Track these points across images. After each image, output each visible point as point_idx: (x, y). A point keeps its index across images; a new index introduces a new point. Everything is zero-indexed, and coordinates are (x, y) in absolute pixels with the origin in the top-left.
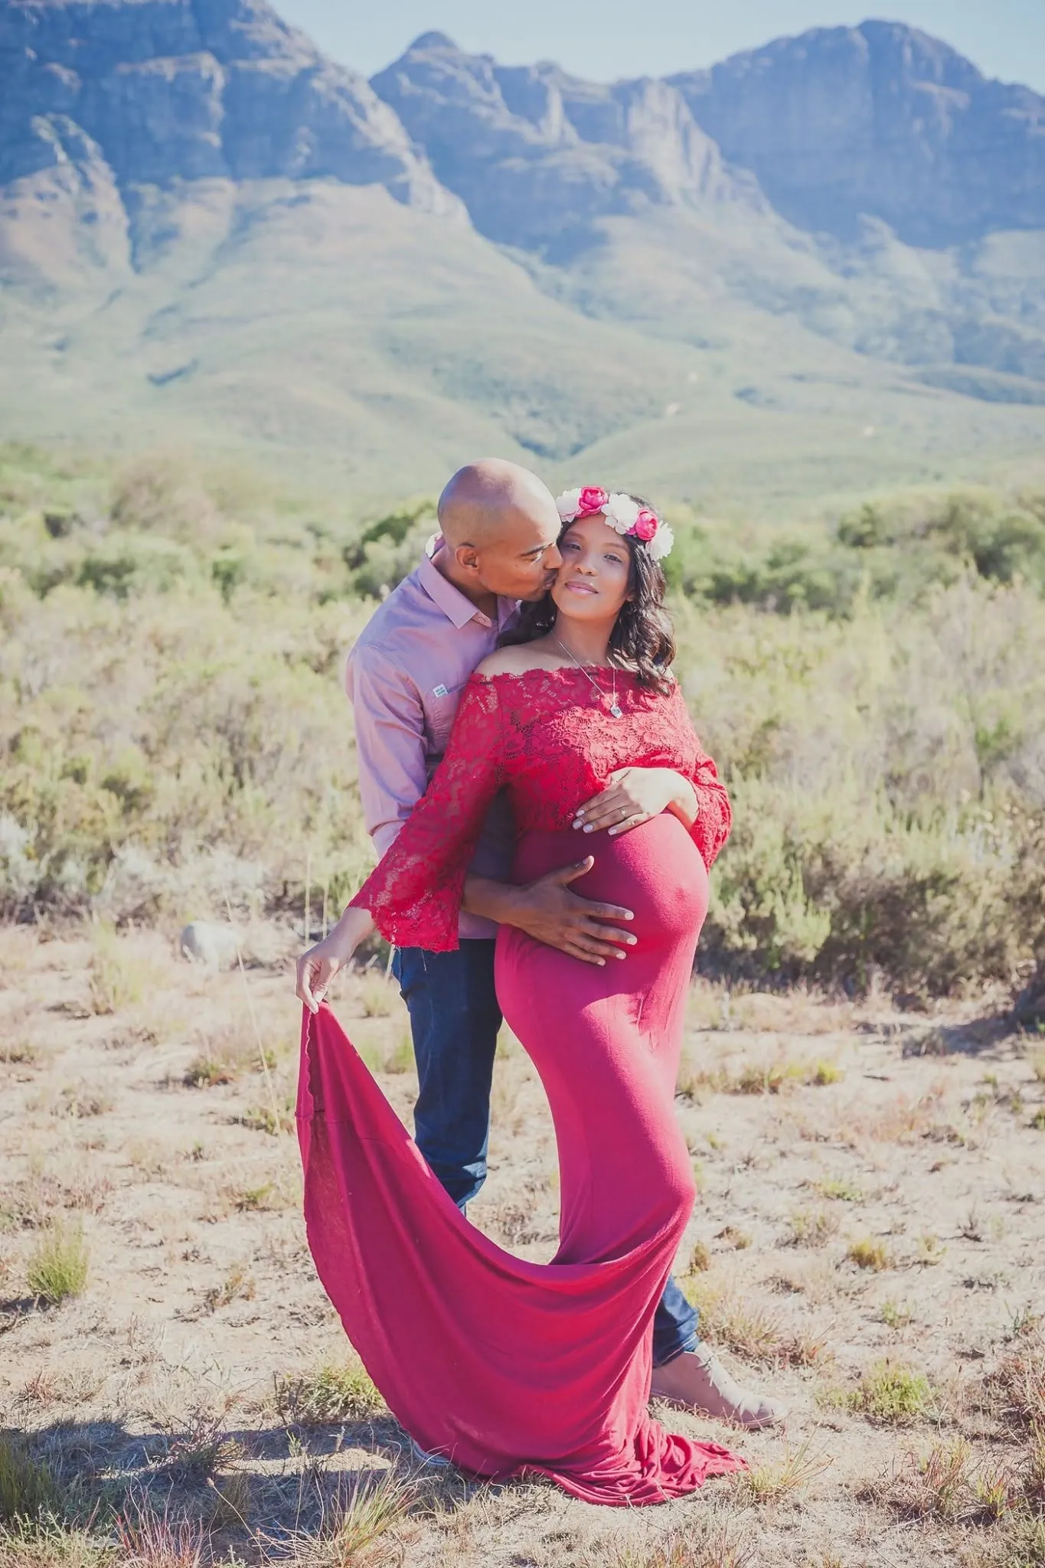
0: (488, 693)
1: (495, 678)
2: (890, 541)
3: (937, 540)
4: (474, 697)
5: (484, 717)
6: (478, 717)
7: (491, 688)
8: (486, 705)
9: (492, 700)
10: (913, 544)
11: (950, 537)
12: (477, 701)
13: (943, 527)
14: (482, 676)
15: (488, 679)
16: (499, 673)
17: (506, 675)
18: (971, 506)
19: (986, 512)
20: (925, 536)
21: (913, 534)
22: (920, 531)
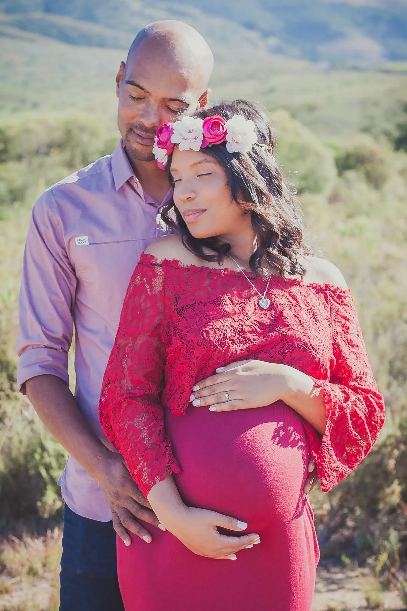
0: (155, 275)
1: (165, 262)
2: (19, 158)
3: (56, 157)
4: (142, 278)
5: (147, 297)
6: (143, 297)
7: (159, 270)
8: (151, 287)
9: (158, 283)
10: (37, 161)
11: (66, 155)
12: (144, 283)
13: (60, 146)
14: (153, 257)
15: (159, 262)
16: (170, 258)
17: (176, 262)
18: (82, 129)
19: (94, 134)
20: (47, 154)
21: (37, 152)
22: (43, 150)
